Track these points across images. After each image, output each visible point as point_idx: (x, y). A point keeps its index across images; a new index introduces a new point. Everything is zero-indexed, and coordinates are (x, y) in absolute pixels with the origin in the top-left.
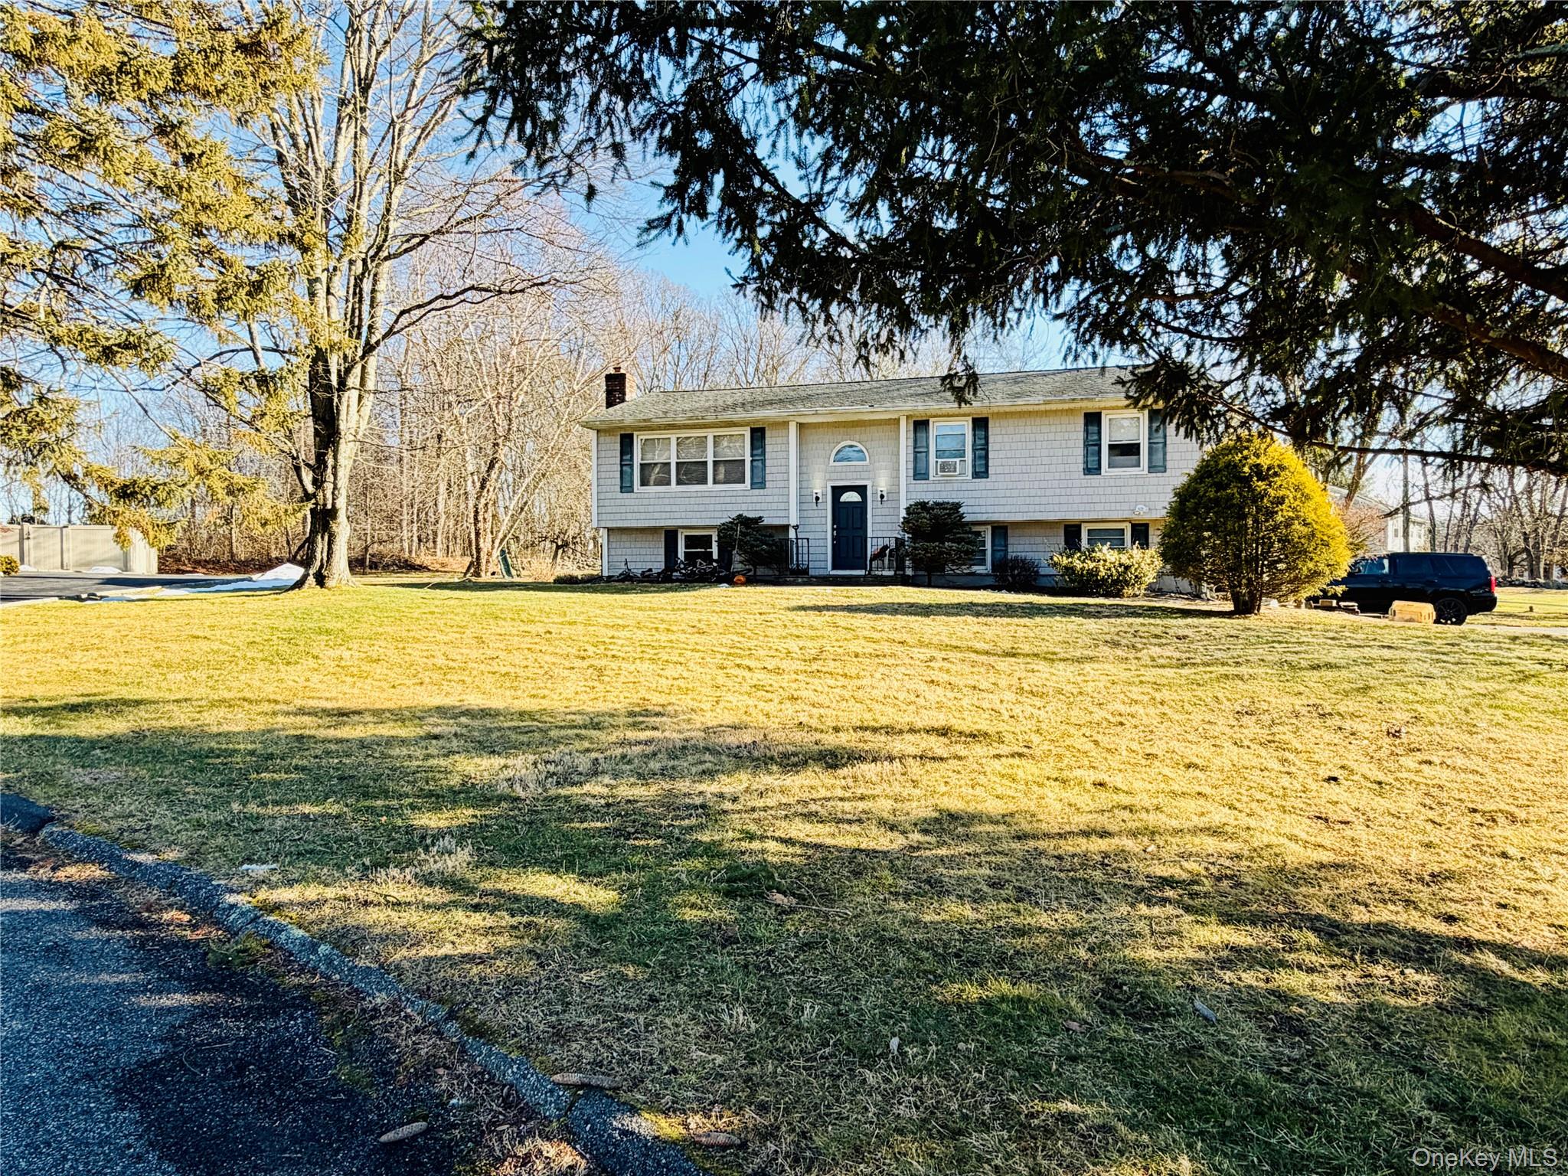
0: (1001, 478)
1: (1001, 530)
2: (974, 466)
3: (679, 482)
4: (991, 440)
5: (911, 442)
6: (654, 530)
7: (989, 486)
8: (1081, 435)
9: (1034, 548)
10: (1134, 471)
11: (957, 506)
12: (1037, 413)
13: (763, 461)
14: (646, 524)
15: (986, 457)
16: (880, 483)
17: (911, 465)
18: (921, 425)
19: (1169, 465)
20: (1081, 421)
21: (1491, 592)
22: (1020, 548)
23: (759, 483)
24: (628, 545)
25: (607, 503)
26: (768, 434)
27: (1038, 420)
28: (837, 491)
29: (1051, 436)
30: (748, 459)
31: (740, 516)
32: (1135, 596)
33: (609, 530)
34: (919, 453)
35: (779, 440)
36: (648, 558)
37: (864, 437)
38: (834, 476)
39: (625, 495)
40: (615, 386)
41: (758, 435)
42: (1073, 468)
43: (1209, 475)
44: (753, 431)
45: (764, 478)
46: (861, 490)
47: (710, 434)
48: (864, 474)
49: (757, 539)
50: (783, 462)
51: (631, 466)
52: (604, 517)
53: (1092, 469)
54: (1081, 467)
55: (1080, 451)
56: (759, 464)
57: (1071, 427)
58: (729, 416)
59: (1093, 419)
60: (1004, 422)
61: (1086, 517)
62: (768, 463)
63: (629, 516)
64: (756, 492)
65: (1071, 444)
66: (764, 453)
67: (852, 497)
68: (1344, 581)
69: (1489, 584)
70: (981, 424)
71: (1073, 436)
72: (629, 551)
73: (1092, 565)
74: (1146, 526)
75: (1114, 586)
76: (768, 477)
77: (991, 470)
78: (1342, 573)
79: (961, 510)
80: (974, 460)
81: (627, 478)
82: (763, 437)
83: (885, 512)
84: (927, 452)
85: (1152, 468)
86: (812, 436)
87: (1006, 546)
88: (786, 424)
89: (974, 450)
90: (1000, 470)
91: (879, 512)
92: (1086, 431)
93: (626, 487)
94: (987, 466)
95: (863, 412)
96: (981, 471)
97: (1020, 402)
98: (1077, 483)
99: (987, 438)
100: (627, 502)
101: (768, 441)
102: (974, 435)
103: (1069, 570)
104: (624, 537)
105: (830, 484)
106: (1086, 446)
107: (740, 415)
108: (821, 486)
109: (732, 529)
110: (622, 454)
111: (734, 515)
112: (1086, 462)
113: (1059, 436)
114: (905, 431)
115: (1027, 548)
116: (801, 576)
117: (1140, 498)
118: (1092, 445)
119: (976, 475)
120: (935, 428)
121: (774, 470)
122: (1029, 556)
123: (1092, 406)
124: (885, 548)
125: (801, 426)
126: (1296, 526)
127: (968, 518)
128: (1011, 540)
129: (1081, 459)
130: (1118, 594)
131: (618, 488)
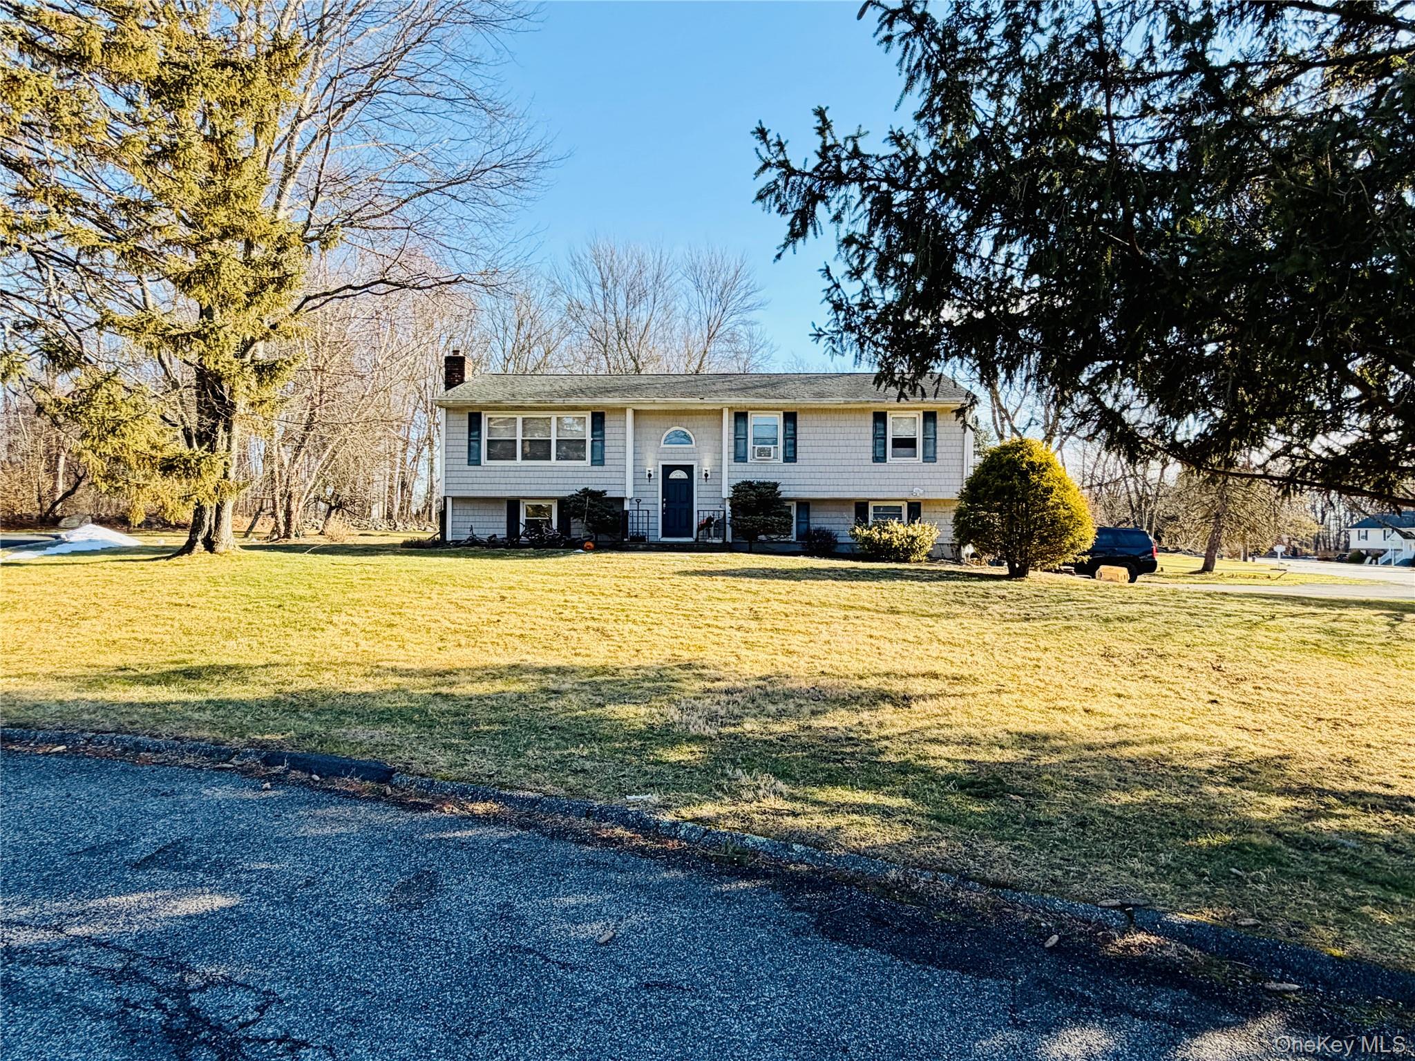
0: (806, 462)
1: (805, 506)
2: (785, 452)
3: (525, 457)
4: (798, 430)
5: (732, 430)
6: (496, 500)
7: (797, 469)
8: (871, 430)
9: (831, 521)
10: (910, 460)
11: (776, 485)
12: (836, 411)
13: (603, 441)
14: (493, 494)
15: (795, 445)
16: (704, 464)
17: (732, 449)
18: (741, 416)
19: (938, 456)
20: (871, 418)
21: (1152, 557)
22: (819, 521)
23: (598, 460)
24: (471, 512)
25: (454, 474)
26: (607, 418)
27: (836, 417)
28: (667, 469)
29: (847, 430)
30: (589, 439)
31: (586, 489)
32: (919, 561)
33: (453, 498)
34: (739, 439)
35: (617, 424)
36: (491, 525)
37: (689, 425)
38: (664, 456)
39: (472, 468)
40: (454, 368)
41: (598, 419)
42: (865, 456)
43: (993, 468)
44: (594, 415)
45: (603, 456)
46: (688, 469)
47: (554, 416)
48: (691, 456)
49: (602, 510)
50: (621, 443)
51: (479, 442)
52: (451, 486)
53: (879, 458)
54: (871, 456)
55: (870, 443)
56: (599, 444)
57: (863, 423)
58: (573, 401)
59: (880, 418)
60: (809, 417)
61: (874, 496)
62: (606, 443)
63: (476, 487)
64: (596, 468)
65: (863, 436)
66: (603, 435)
67: (678, 475)
68: (1089, 552)
69: (1152, 551)
70: (790, 418)
71: (865, 430)
72: (472, 519)
73: (885, 536)
74: (919, 504)
75: (903, 553)
76: (607, 455)
77: (799, 456)
78: (1088, 546)
79: (779, 489)
80: (785, 447)
81: (474, 452)
82: (603, 421)
83: (710, 488)
84: (746, 439)
85: (926, 459)
86: (646, 421)
87: (808, 518)
88: (623, 410)
89: (785, 439)
90: (805, 456)
91: (703, 488)
92: (875, 427)
93: (474, 460)
94: (795, 452)
95: (692, 402)
96: (791, 456)
97: (825, 401)
98: (867, 469)
99: (795, 429)
100: (474, 474)
101: (607, 424)
102: (785, 427)
103: (868, 540)
104: (468, 507)
105: (661, 463)
106: (875, 438)
107: (584, 401)
108: (653, 465)
109: (581, 501)
110: (470, 431)
111: (580, 488)
112: (874, 452)
113: (852, 430)
114: (727, 420)
115: (825, 520)
116: (640, 544)
117: (916, 482)
118: (879, 438)
119: (786, 459)
120: (753, 419)
121: (612, 449)
122: (828, 527)
123: (879, 407)
124: (710, 519)
125: (636, 412)
126: (1062, 510)
127: (783, 495)
128: (812, 514)
129: (871, 450)
130: (906, 560)
131: (466, 461)
